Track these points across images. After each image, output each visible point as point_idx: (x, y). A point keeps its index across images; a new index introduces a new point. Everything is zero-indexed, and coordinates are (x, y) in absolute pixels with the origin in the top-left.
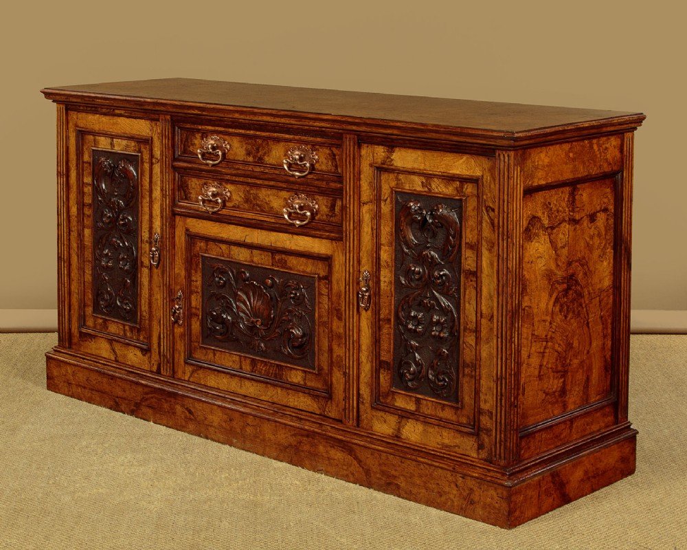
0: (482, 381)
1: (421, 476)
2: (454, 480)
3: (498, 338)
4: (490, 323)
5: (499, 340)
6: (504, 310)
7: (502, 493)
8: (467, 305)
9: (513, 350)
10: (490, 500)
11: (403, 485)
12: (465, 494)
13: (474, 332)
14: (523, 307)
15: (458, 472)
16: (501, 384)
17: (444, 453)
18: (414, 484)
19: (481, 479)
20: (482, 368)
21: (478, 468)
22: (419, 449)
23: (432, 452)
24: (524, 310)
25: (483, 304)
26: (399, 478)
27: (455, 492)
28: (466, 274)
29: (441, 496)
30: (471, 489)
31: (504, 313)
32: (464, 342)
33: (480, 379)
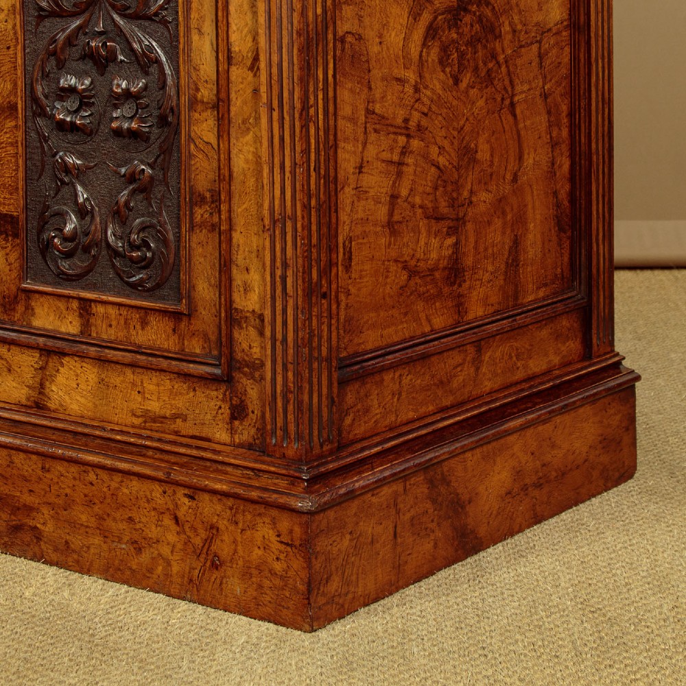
0: (236, 236)
1: (90, 503)
2: (171, 507)
3: (272, 109)
4: (251, 74)
5: (275, 114)
6: (285, 33)
7: (291, 532)
8: (195, 37)
9: (313, 141)
10: (260, 552)
11: (48, 529)
12: (198, 541)
13: (213, 107)
14: (340, 33)
15: (177, 484)
16: (284, 233)
17: (149, 438)
18: (74, 525)
19: (236, 496)
20: (235, 200)
21: (229, 469)
22: (86, 431)
23: (118, 437)
24: (343, 40)
25: (233, 27)
26: (38, 511)
27: (172, 537)
29: (139, 550)
30: (212, 527)
31: (285, 41)
32: (190, 139)
33: (231, 229)
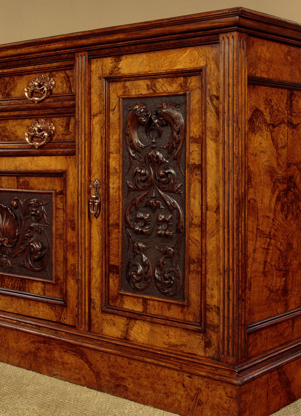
0: (208, 276)
1: (148, 377)
2: (182, 380)
3: (224, 228)
4: (215, 214)
5: (226, 230)
6: (230, 199)
7: (231, 392)
8: (192, 200)
9: (240, 240)
10: (218, 400)
11: (131, 387)
12: (192, 394)
13: (199, 226)
14: (249, 199)
15: (185, 372)
16: (229, 276)
17: (171, 353)
18: (141, 386)
19: (209, 378)
20: (208, 262)
21: (205, 367)
22: (146, 349)
23: (159, 352)
24: (249, 202)
25: (208, 196)
26: (127, 379)
27: (182, 392)
28: (191, 169)
29: (168, 397)
30: (198, 389)
31: (231, 202)
32: (189, 238)
33: (206, 273)
